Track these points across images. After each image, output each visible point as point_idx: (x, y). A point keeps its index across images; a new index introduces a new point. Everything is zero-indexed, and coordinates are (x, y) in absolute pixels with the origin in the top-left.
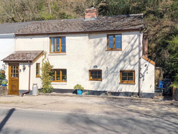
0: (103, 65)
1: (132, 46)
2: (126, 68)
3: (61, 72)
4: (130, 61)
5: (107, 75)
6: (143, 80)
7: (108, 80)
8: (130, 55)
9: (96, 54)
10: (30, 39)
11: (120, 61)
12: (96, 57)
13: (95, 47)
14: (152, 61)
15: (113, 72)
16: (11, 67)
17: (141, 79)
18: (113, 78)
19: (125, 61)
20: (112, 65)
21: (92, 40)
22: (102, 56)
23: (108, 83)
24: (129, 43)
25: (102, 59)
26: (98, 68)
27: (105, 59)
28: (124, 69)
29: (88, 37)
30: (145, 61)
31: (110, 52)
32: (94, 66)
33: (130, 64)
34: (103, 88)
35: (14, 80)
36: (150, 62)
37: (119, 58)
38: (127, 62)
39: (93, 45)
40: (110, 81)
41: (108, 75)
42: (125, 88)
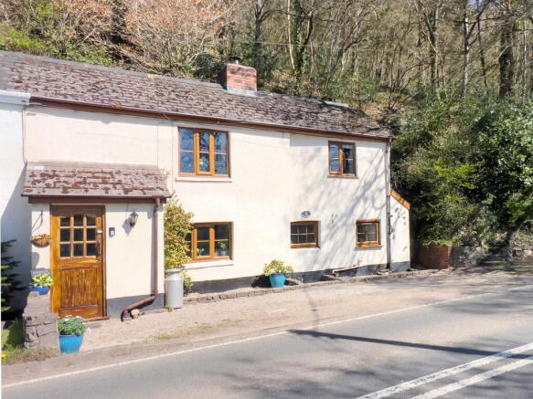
0: (324, 208)
1: (376, 170)
2: (367, 215)
3: (212, 232)
4: (373, 201)
5: (333, 231)
6: (394, 237)
7: (336, 243)
8: (373, 187)
9: (309, 182)
10: (100, 122)
11: (358, 200)
12: (308, 190)
13: (305, 166)
14: (406, 203)
15: (345, 224)
16: (59, 219)
17: (392, 236)
18: (345, 238)
19: (366, 200)
20: (343, 209)
21: (298, 149)
22: (322, 188)
23: (334, 249)
24: (371, 163)
25: (322, 193)
26: (312, 218)
27: (329, 194)
28: (364, 218)
29: (288, 140)
30: (395, 201)
31: (338, 180)
32: (304, 213)
33: (373, 206)
34: (326, 261)
35: (77, 269)
36: (403, 204)
37: (355, 193)
38: (369, 201)
39: (300, 160)
40: (339, 244)
41: (335, 232)
42: (368, 257)
